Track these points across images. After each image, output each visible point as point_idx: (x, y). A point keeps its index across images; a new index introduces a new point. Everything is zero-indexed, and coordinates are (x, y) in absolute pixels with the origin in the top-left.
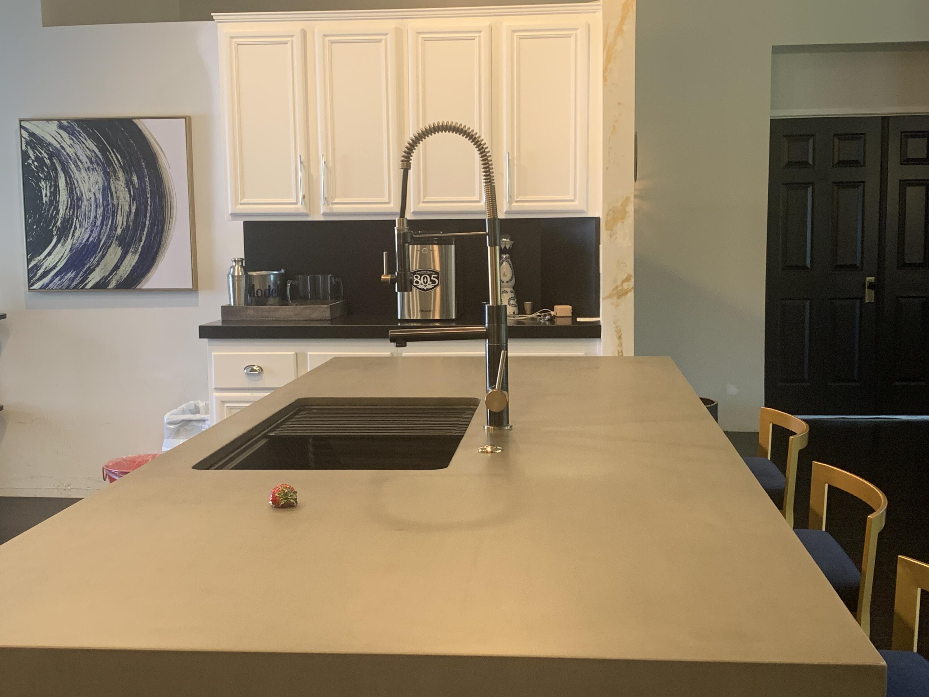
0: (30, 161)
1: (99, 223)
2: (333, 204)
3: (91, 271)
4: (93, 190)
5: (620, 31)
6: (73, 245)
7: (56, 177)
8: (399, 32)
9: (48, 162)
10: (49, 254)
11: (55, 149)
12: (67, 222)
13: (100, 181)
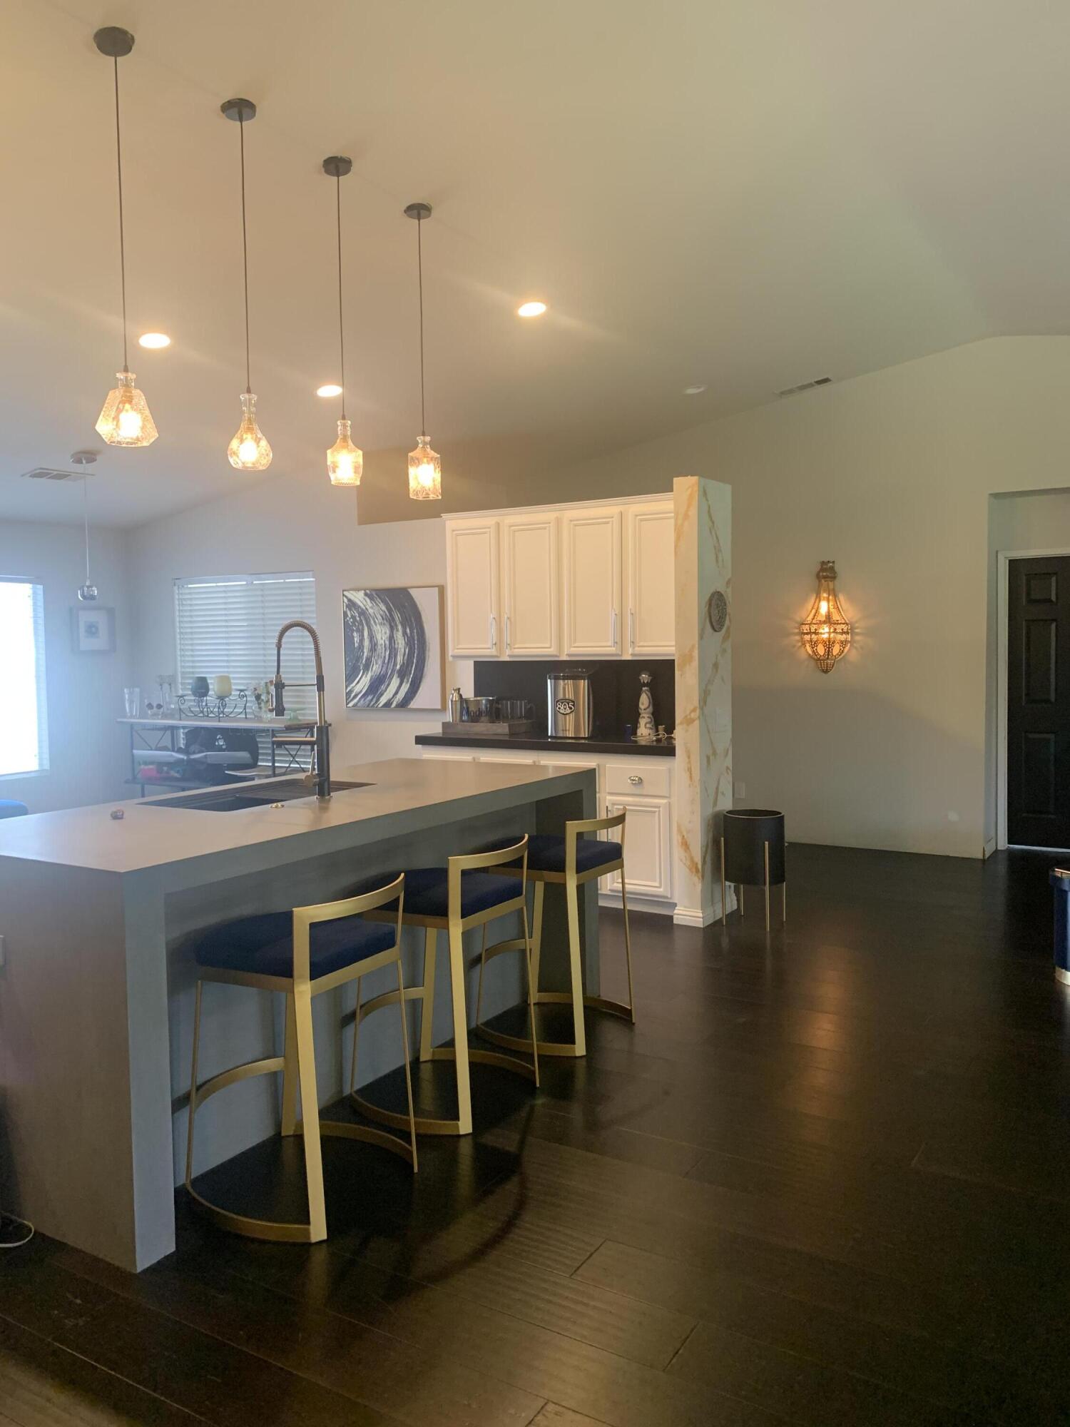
0: (348, 619)
1: (386, 661)
2: (515, 648)
3: (381, 695)
4: (384, 638)
5: (686, 516)
6: (372, 677)
7: (363, 629)
8: (558, 522)
9: (358, 619)
10: (358, 682)
11: (362, 610)
12: (369, 660)
13: (388, 632)
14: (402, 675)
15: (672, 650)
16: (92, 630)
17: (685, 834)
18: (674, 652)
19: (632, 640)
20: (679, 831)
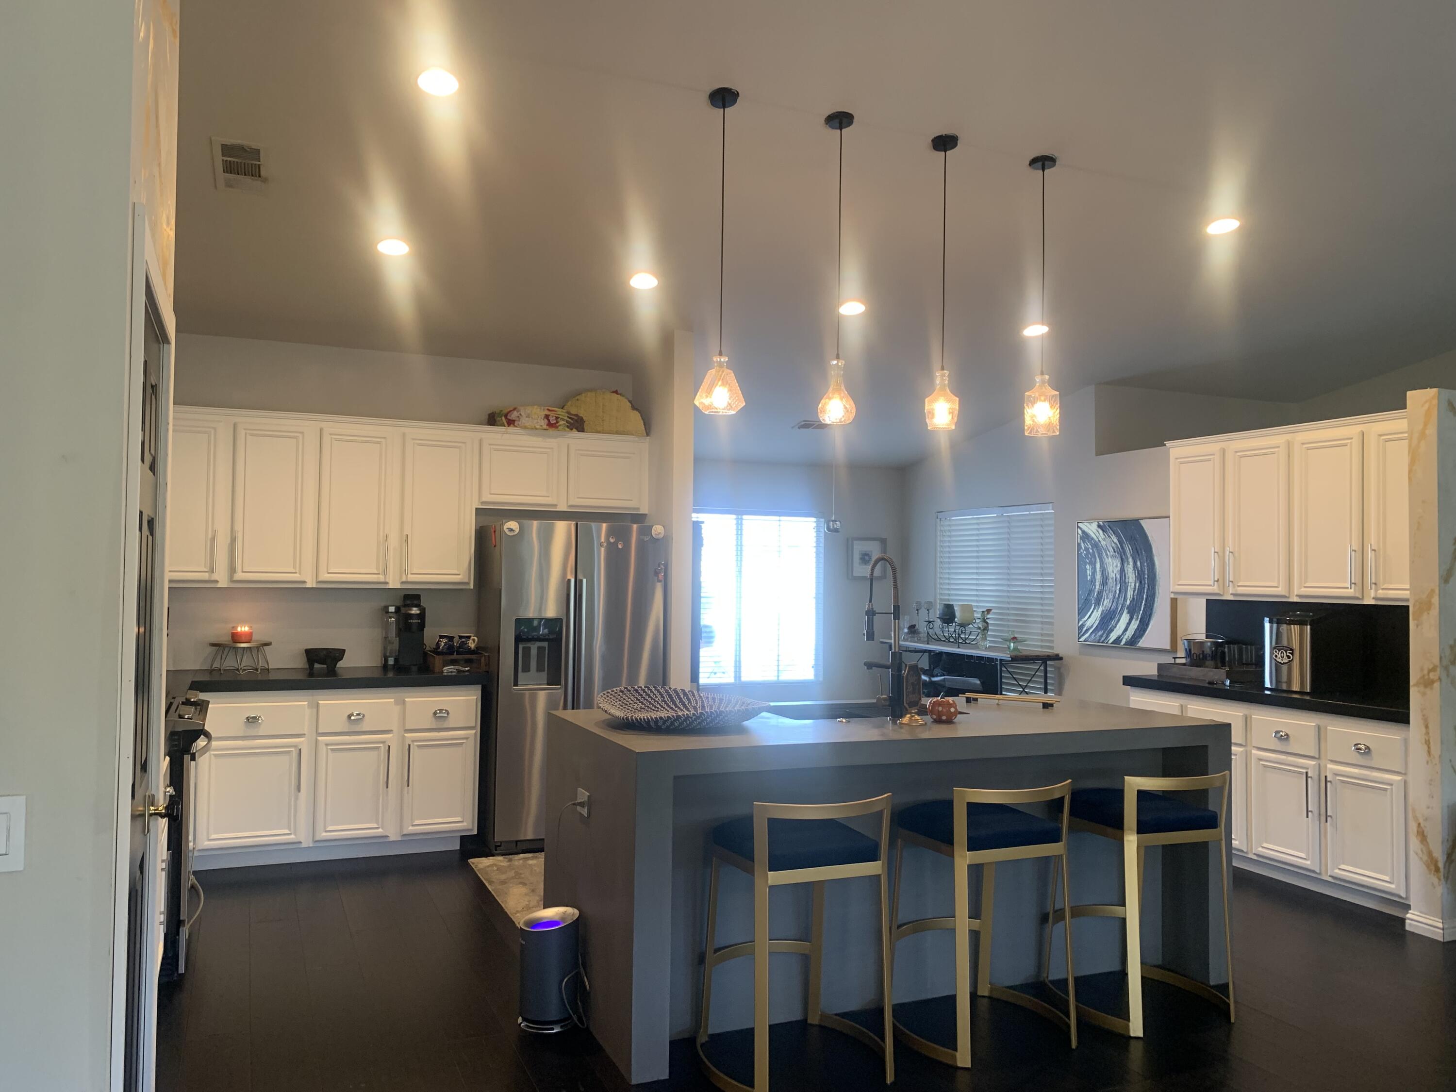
0: (1082, 551)
1: (1117, 596)
2: (1239, 586)
3: (1112, 630)
4: (1115, 572)
5: (1423, 435)
6: (1103, 611)
7: (1095, 562)
8: (1289, 445)
9: (1091, 551)
10: (1090, 616)
11: (1095, 541)
12: (1100, 593)
13: (1119, 565)
14: (1132, 613)
15: (1406, 594)
16: (865, 558)
17: (1421, 821)
18: (1408, 597)
19: (1373, 581)
20: (1416, 818)
